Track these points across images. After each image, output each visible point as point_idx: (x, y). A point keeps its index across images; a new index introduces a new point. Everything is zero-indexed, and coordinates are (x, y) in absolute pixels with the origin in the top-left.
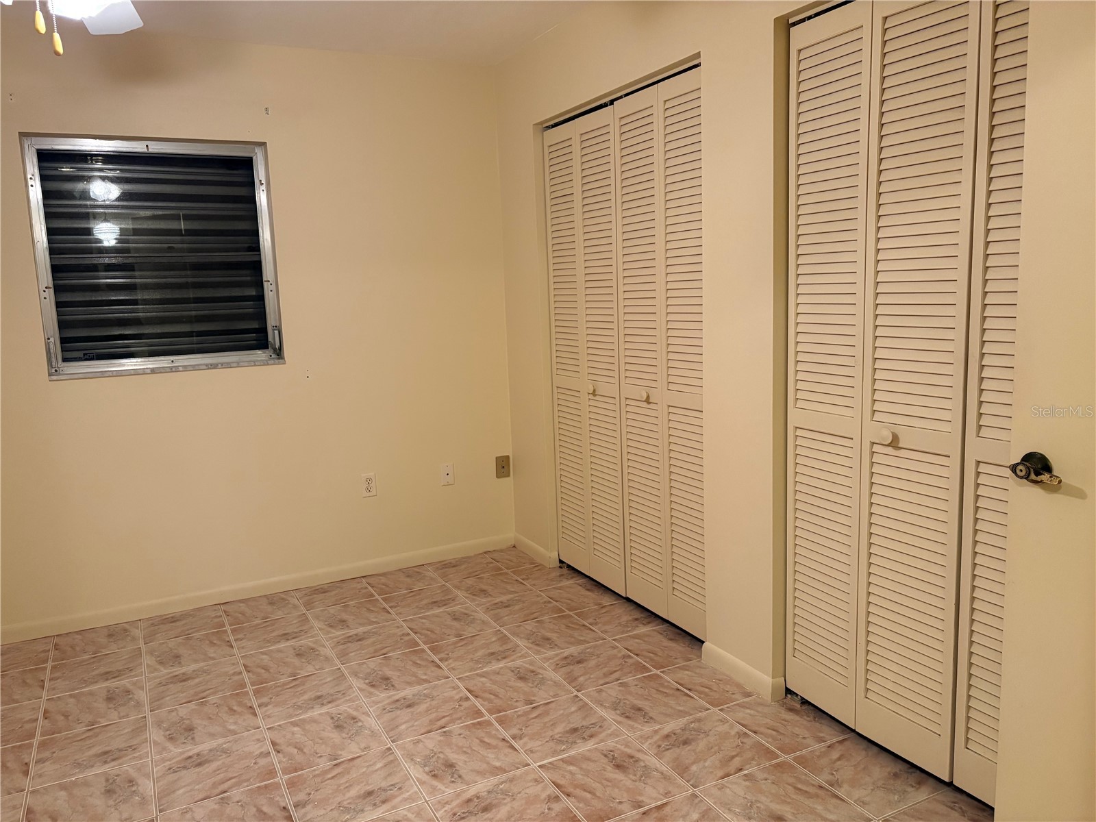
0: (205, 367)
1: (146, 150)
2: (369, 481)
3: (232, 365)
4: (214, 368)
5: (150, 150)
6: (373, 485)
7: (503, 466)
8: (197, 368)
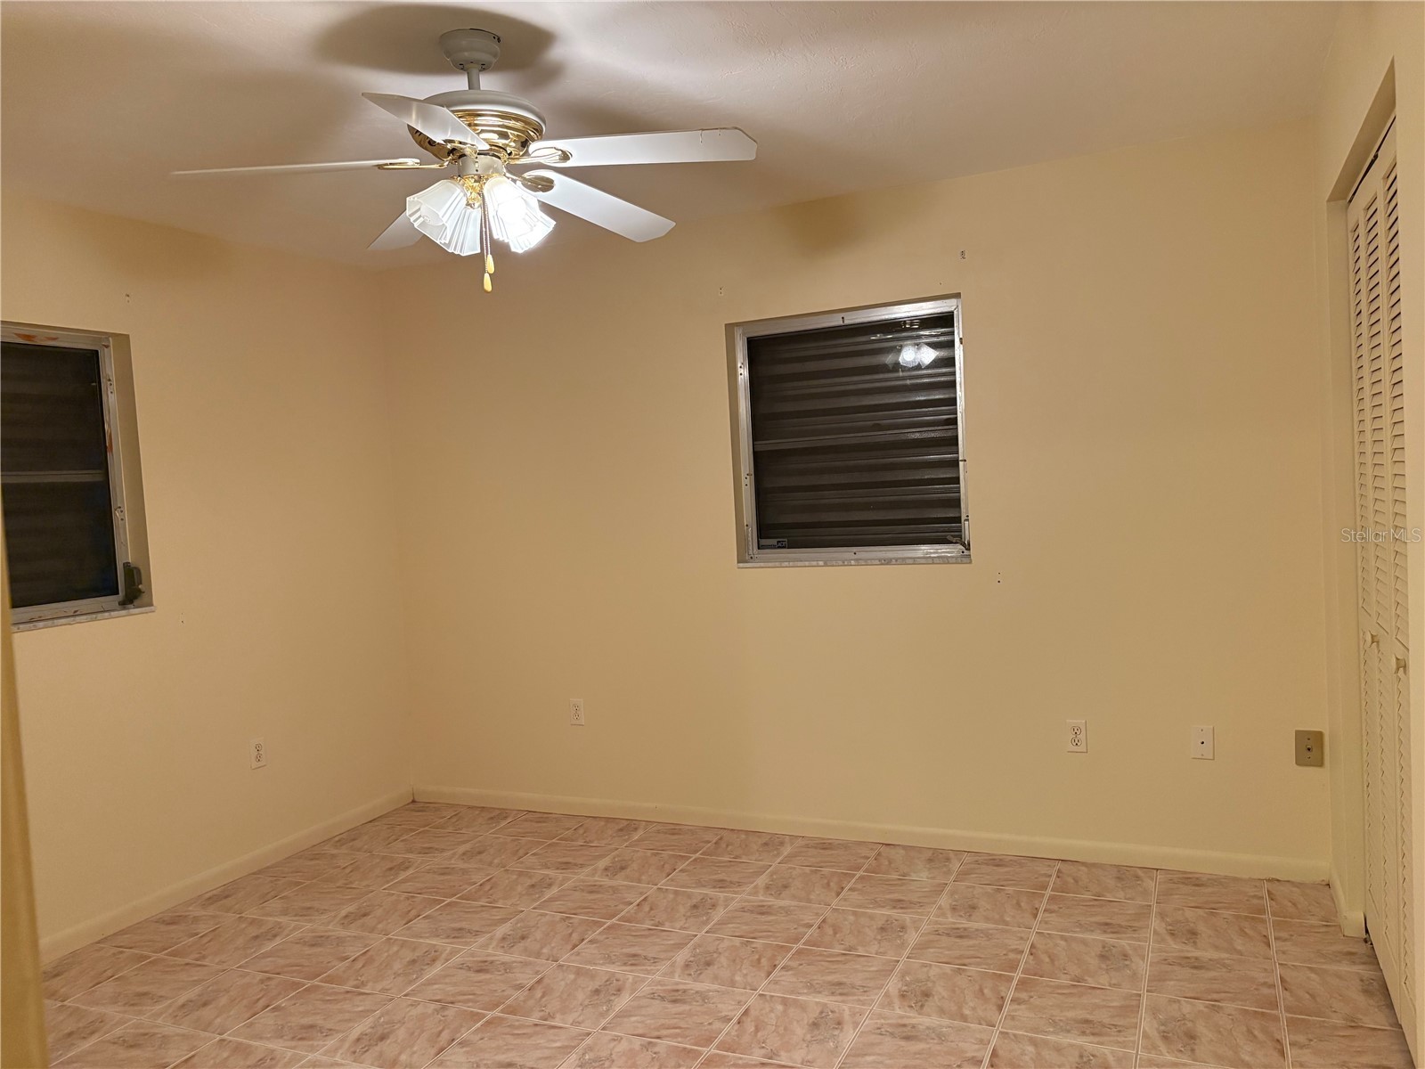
0: (878, 562)
1: (841, 323)
2: (1076, 731)
3: (908, 561)
4: (887, 564)
5: (847, 322)
6: (1082, 737)
7: (1310, 748)
8: (869, 562)
